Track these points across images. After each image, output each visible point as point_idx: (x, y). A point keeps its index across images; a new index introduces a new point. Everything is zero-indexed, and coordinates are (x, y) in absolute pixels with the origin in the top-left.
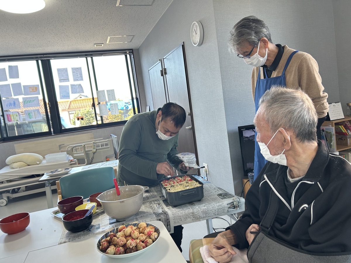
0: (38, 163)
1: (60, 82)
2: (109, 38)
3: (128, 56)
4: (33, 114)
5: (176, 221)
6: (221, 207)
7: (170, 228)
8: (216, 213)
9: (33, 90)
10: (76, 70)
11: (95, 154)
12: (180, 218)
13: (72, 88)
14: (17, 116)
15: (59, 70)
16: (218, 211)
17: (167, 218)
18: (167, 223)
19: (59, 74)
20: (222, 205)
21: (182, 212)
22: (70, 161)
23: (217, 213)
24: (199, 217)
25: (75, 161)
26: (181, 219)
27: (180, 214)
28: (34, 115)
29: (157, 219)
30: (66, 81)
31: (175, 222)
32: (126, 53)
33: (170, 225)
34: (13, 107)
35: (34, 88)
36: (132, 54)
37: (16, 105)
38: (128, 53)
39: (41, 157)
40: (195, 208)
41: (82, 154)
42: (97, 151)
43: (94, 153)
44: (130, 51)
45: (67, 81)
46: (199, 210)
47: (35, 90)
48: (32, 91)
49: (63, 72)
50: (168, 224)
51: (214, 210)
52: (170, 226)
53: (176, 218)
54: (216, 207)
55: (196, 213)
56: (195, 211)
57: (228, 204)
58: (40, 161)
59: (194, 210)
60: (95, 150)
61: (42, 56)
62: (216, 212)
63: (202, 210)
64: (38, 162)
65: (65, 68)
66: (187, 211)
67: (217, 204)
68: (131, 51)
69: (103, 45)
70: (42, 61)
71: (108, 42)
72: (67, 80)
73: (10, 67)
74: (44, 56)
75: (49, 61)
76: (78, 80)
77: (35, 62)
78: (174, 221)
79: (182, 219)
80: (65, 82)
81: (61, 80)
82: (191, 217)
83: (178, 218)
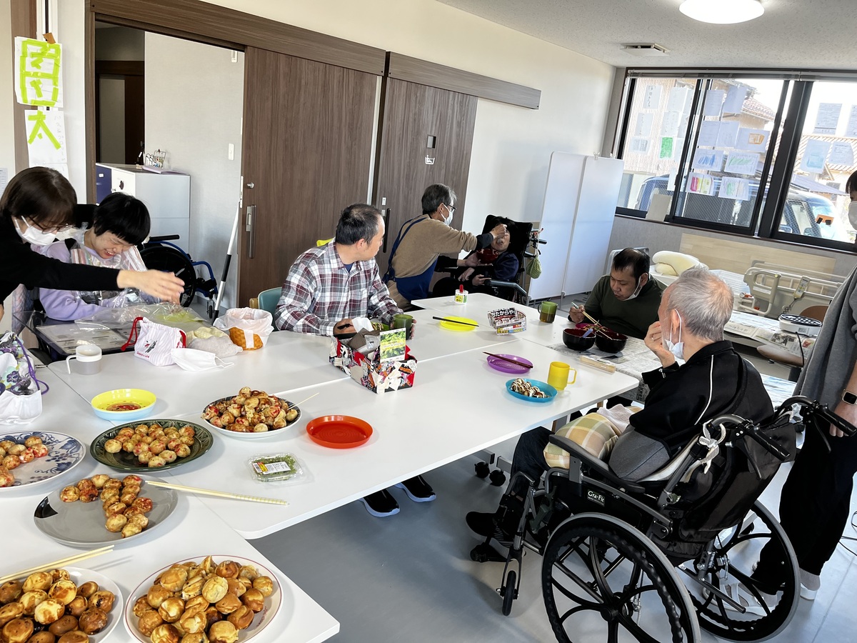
4: (736, 187)
9: (754, 141)
11: (798, 302)
14: (708, 183)
22: (743, 296)
25: (752, 300)
35: (759, 137)
37: (714, 164)
41: (767, 292)
42: (805, 298)
43: (795, 299)
47: (758, 142)
49: (830, 111)
60: (800, 294)
70: (796, 82)
72: (831, 130)
75: (810, 84)
77: (781, 83)
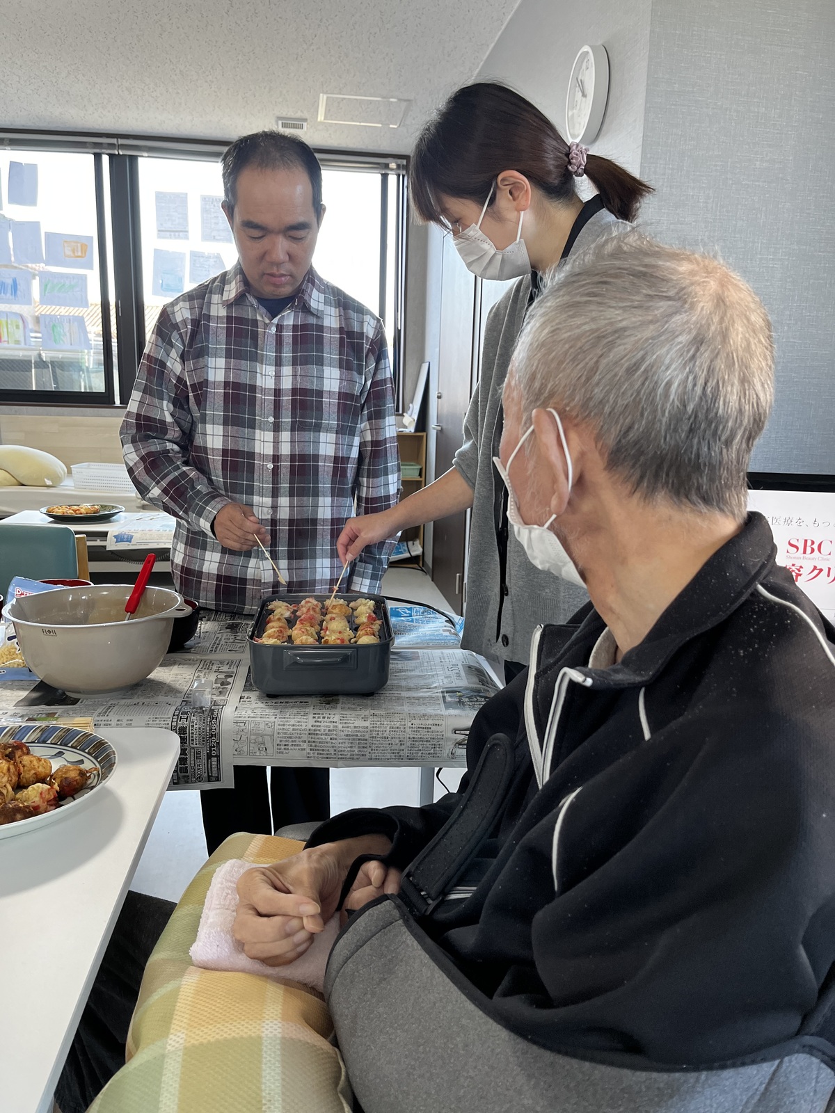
0: (49, 483)
1: (159, 237)
2: (323, 98)
3: (392, 179)
4: (67, 329)
5: (245, 749)
6: (429, 736)
7: (218, 769)
8: (401, 753)
9: (74, 252)
10: (215, 203)
12: (260, 739)
13: (193, 263)
14: (18, 327)
15: (160, 197)
16: (412, 746)
17: (211, 729)
18: (211, 747)
19: (159, 209)
20: (433, 728)
21: (272, 719)
23: (406, 753)
24: (333, 752)
26: (264, 744)
27: (262, 726)
28: (68, 334)
29: (174, 724)
30: (179, 237)
31: (239, 752)
32: (386, 166)
33: (218, 756)
34: (11, 297)
35: (79, 245)
36: (404, 172)
37: (18, 292)
38: (392, 170)
39: (60, 466)
40: (326, 716)
44: (399, 161)
45: (182, 238)
46: (340, 726)
47: (79, 254)
48: (72, 255)
49: (172, 203)
50: (211, 751)
51: (397, 741)
52: (218, 761)
53: (244, 738)
54: (408, 730)
55: (326, 735)
56: (322, 728)
57: (455, 731)
58: (56, 481)
59: (322, 724)
61: (114, 141)
62: (403, 747)
63: (349, 731)
64: (48, 479)
65: (182, 193)
66: (292, 723)
67: (413, 722)
68: (404, 162)
69: (305, 124)
70: (111, 156)
71: (321, 118)
72: (181, 234)
73: (13, 165)
74: (121, 141)
75: (133, 159)
76: (218, 240)
77: (89, 159)
78: (236, 746)
79: (269, 745)
80: (176, 238)
81: (162, 232)
82: (305, 746)
83: (253, 737)
